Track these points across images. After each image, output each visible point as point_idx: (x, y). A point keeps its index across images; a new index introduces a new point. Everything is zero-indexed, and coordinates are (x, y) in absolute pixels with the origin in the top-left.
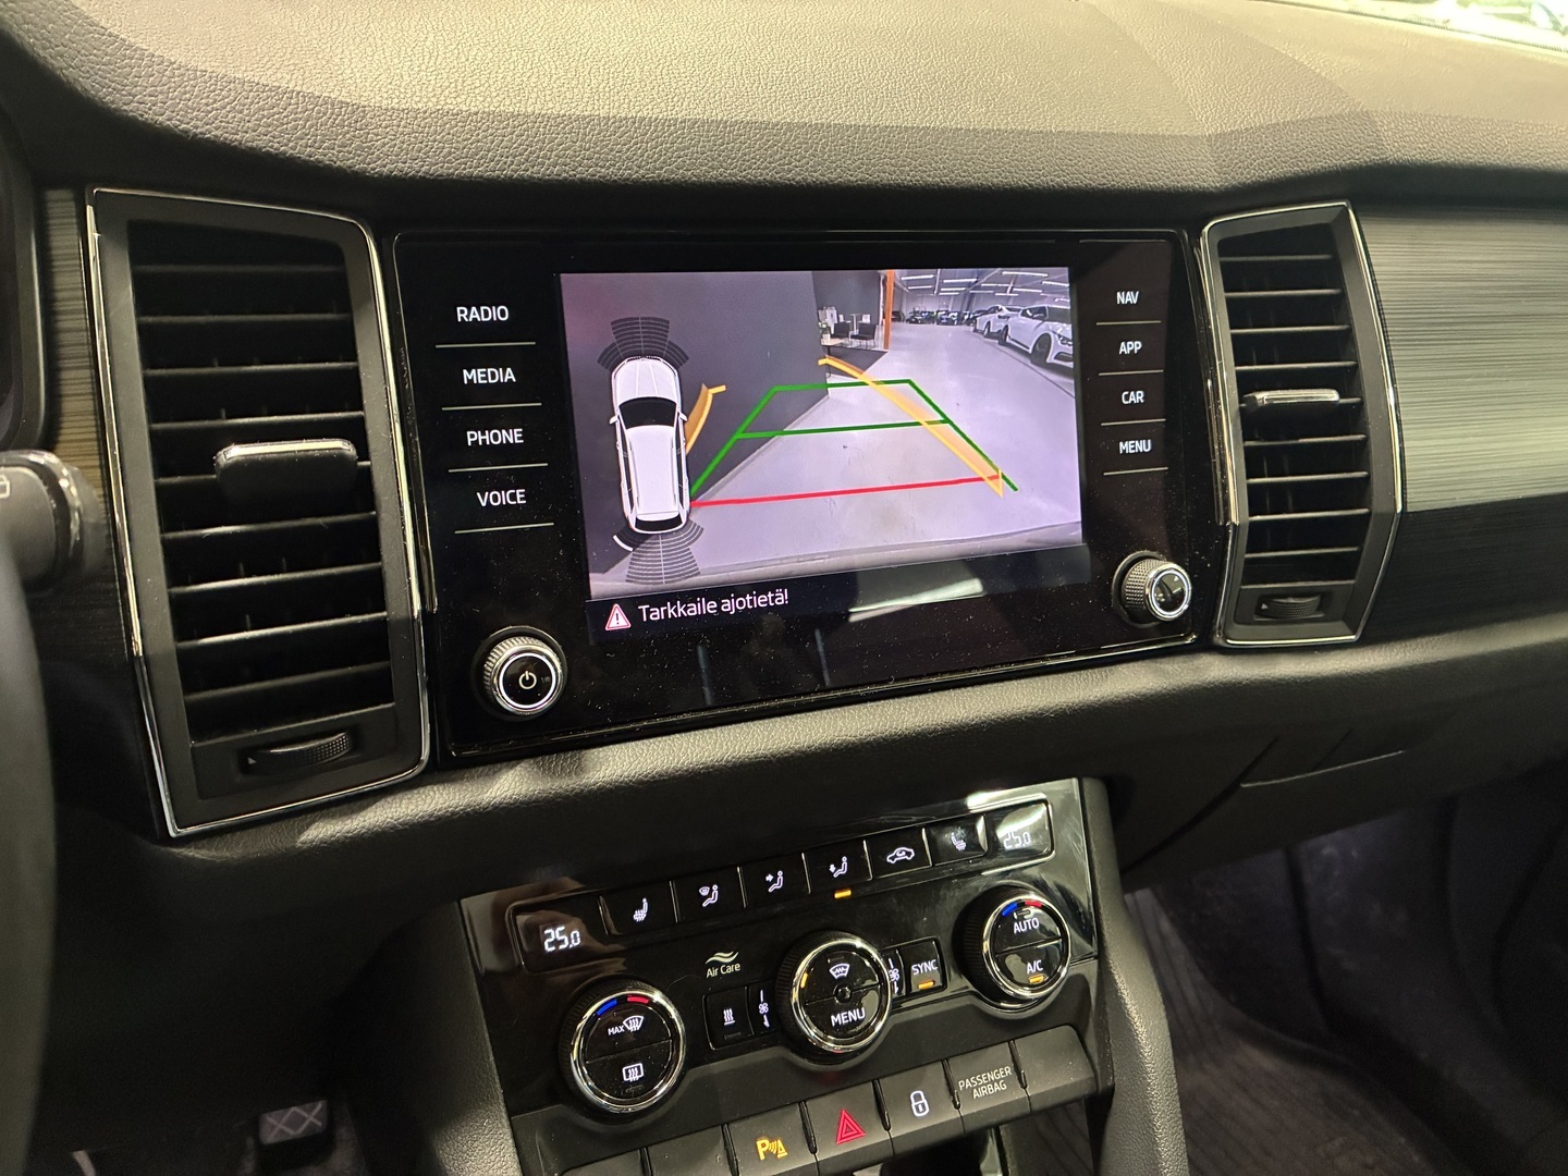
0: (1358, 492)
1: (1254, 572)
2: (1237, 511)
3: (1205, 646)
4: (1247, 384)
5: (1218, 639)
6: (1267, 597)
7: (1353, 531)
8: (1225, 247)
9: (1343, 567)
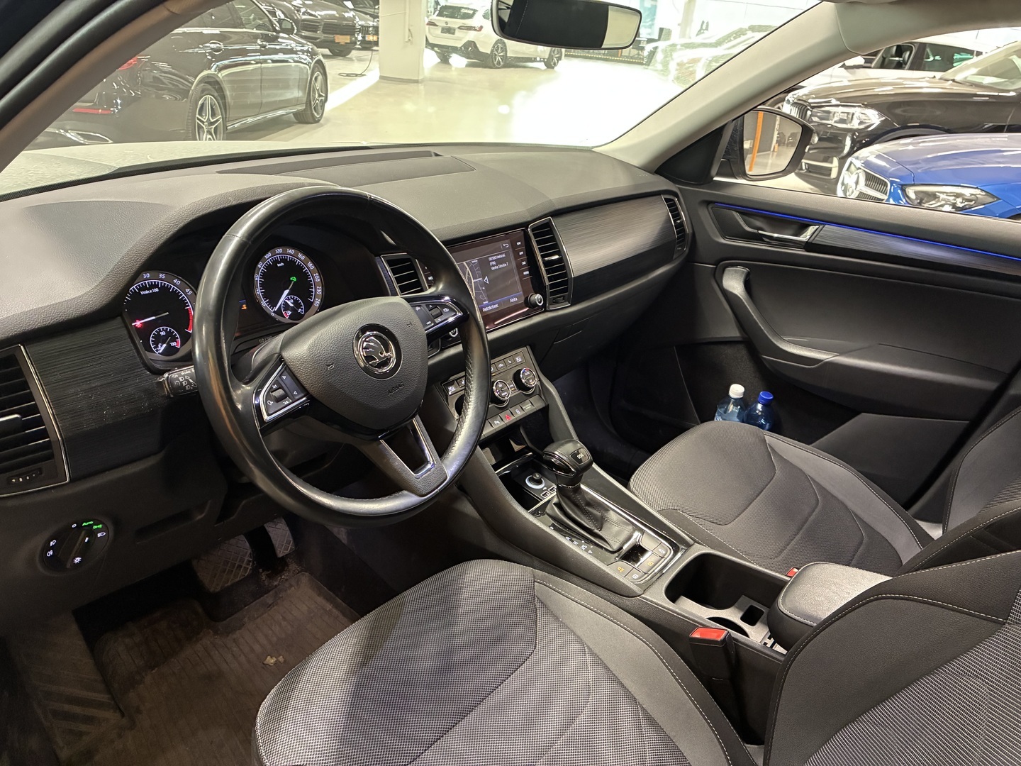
0: (565, 275)
1: (552, 294)
2: (547, 283)
3: (546, 311)
4: (543, 257)
5: (547, 309)
6: (554, 299)
7: (566, 283)
8: (533, 230)
9: (565, 290)
